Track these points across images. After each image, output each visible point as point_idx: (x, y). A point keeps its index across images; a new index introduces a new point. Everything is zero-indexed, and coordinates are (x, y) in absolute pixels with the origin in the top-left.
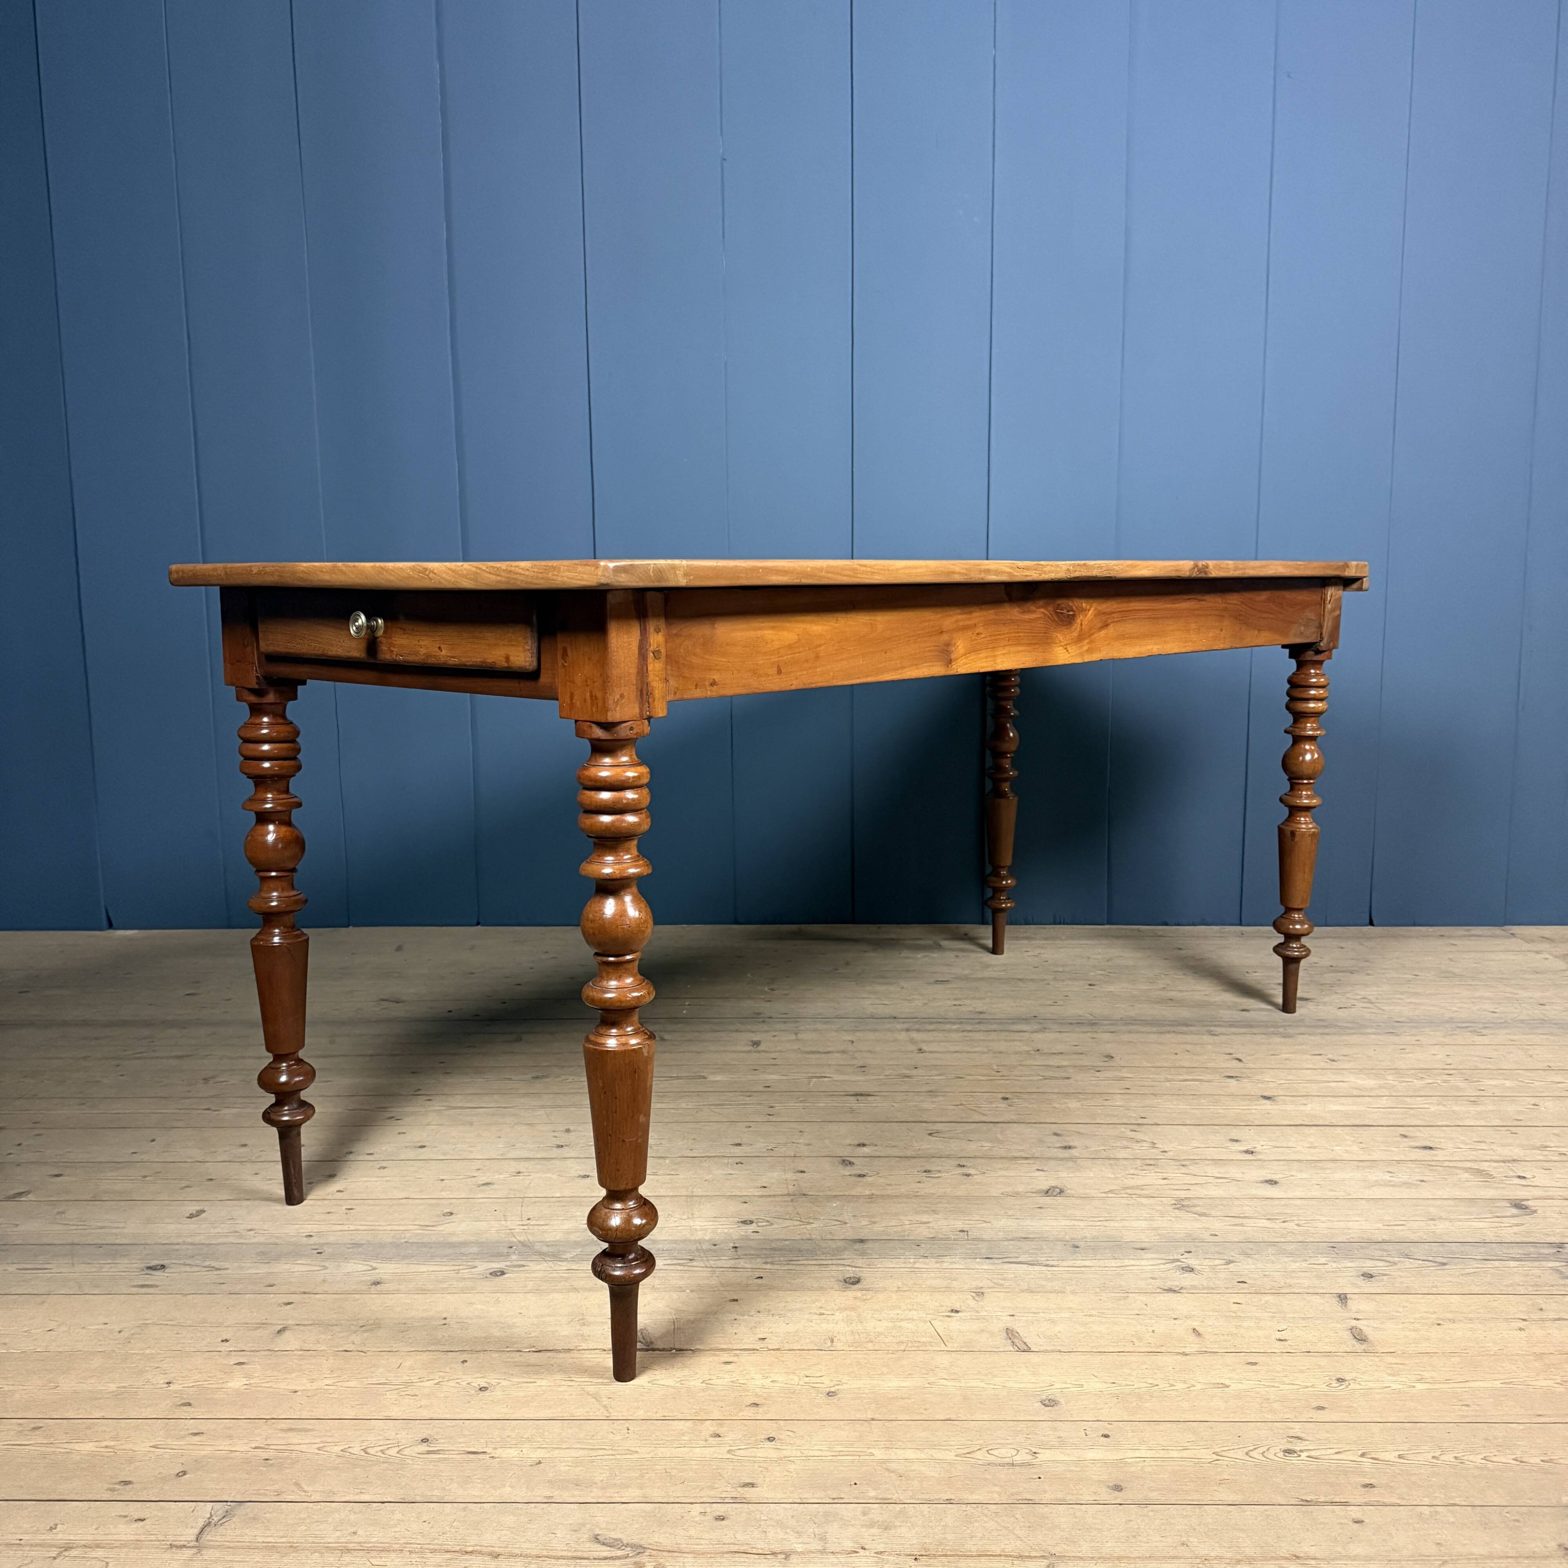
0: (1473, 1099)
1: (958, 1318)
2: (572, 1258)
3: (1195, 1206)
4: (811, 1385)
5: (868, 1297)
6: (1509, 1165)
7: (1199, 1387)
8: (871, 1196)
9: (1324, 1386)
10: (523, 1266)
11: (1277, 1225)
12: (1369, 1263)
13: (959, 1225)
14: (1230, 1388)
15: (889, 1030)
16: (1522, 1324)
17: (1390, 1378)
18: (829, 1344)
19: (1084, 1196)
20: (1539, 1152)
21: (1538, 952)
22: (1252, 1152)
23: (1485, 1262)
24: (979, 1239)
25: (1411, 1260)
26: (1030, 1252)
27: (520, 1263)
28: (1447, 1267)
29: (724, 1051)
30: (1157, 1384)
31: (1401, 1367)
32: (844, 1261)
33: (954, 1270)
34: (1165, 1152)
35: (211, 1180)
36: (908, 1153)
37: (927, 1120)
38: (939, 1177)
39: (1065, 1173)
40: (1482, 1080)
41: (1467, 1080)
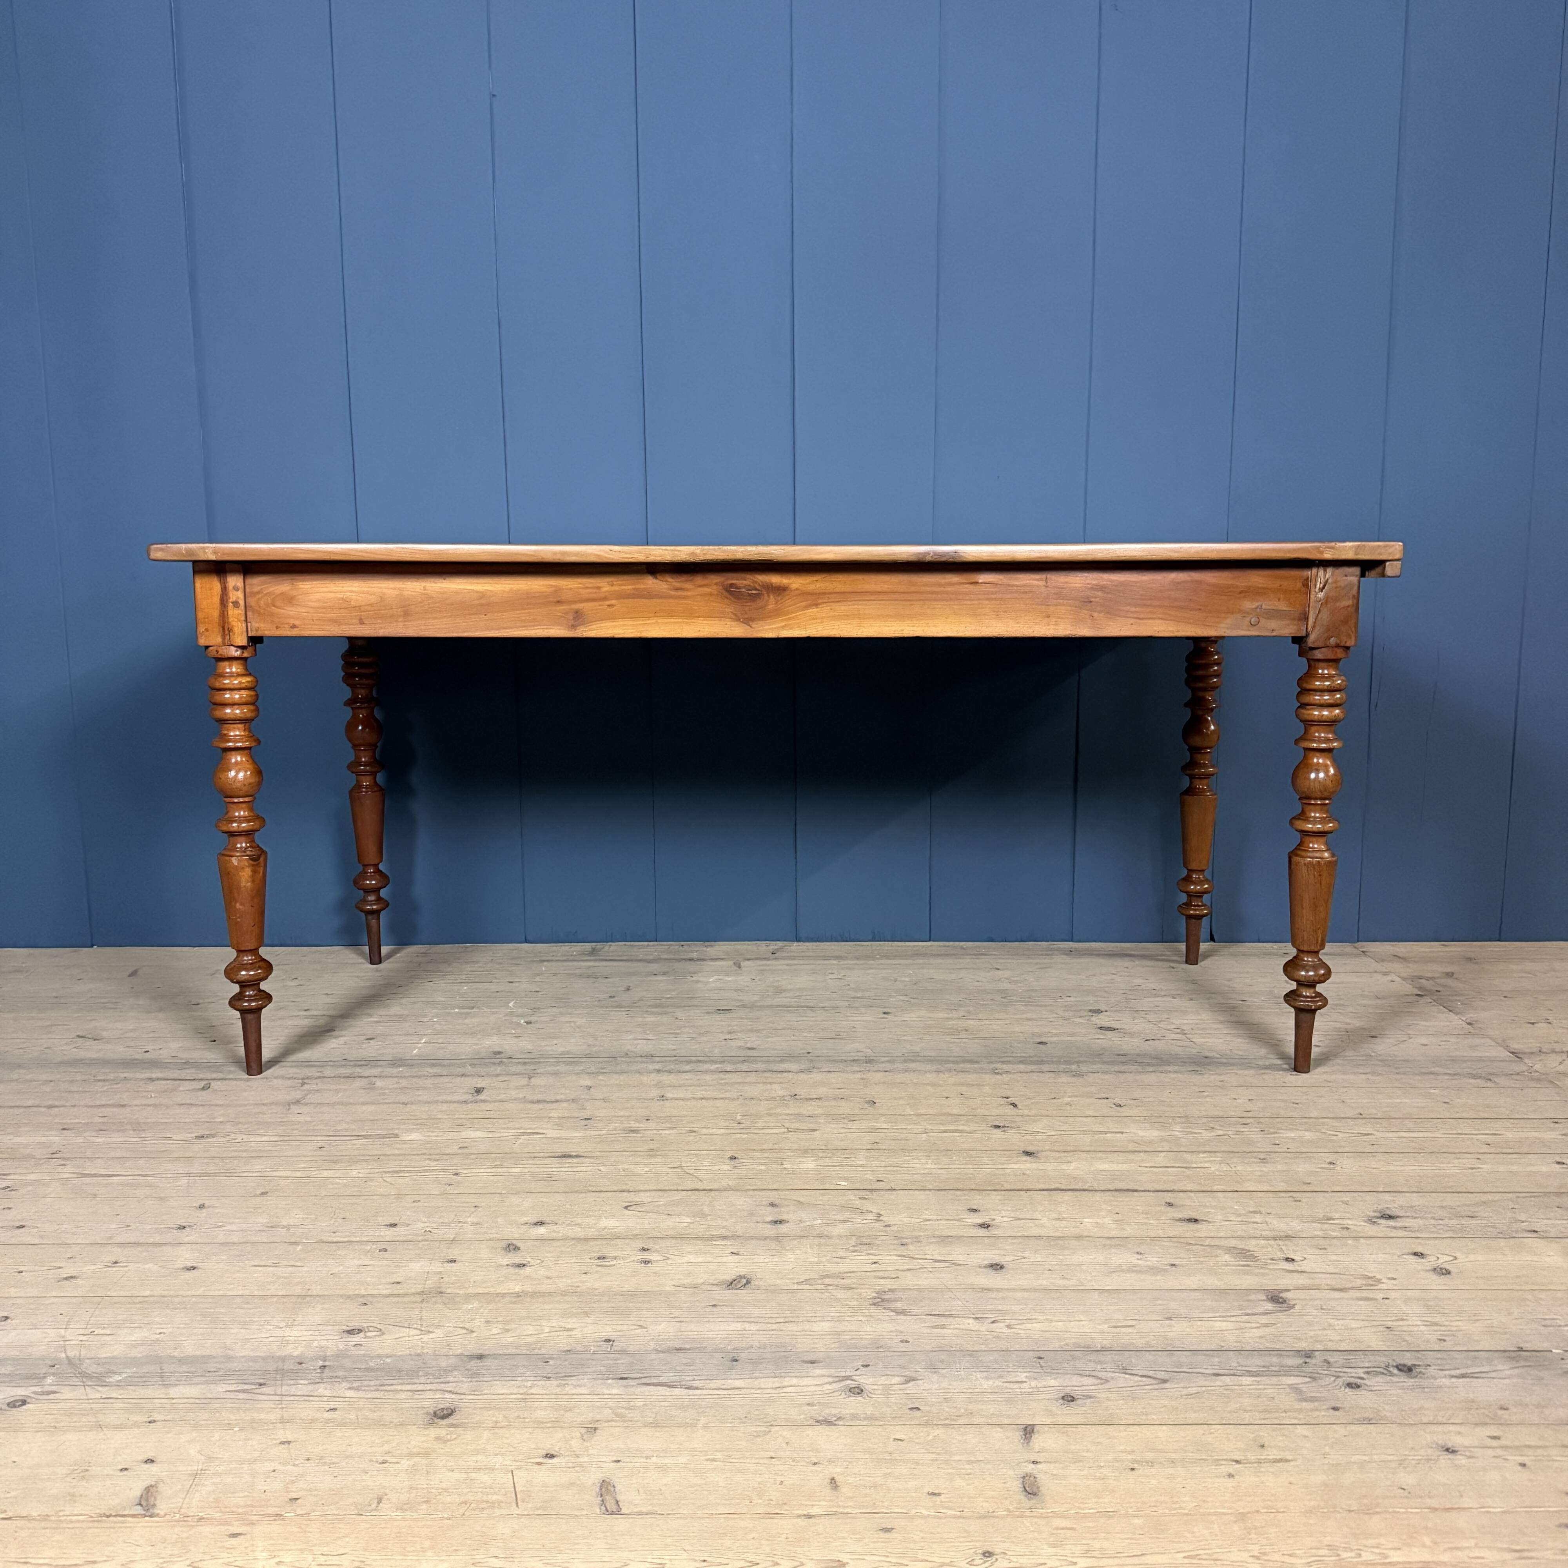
0: (1262, 1156)
1: (549, 1466)
3: (896, 1300)
5: (454, 1436)
6: (1280, 1243)
8: (520, 1294)
9: (963, 1564)
10: (54, 1392)
11: (984, 1327)
12: (1076, 1380)
13: (607, 1331)
15: (639, 1072)
16: (1233, 1468)
17: (1052, 1551)
19: (773, 1288)
20: (1319, 1225)
21: (1385, 974)
22: (989, 1226)
23: (1214, 1377)
24: (623, 1352)
25: (1127, 1376)
26: (678, 1368)
27: (54, 1388)
28: (1167, 1385)
29: (436, 1102)
30: (758, 1561)
31: (1069, 1533)
32: (447, 1385)
33: (575, 1397)
34: (889, 1226)
36: (590, 1233)
37: (631, 1189)
38: (612, 1265)
39: (762, 1257)
40: (1280, 1131)
41: (1263, 1131)
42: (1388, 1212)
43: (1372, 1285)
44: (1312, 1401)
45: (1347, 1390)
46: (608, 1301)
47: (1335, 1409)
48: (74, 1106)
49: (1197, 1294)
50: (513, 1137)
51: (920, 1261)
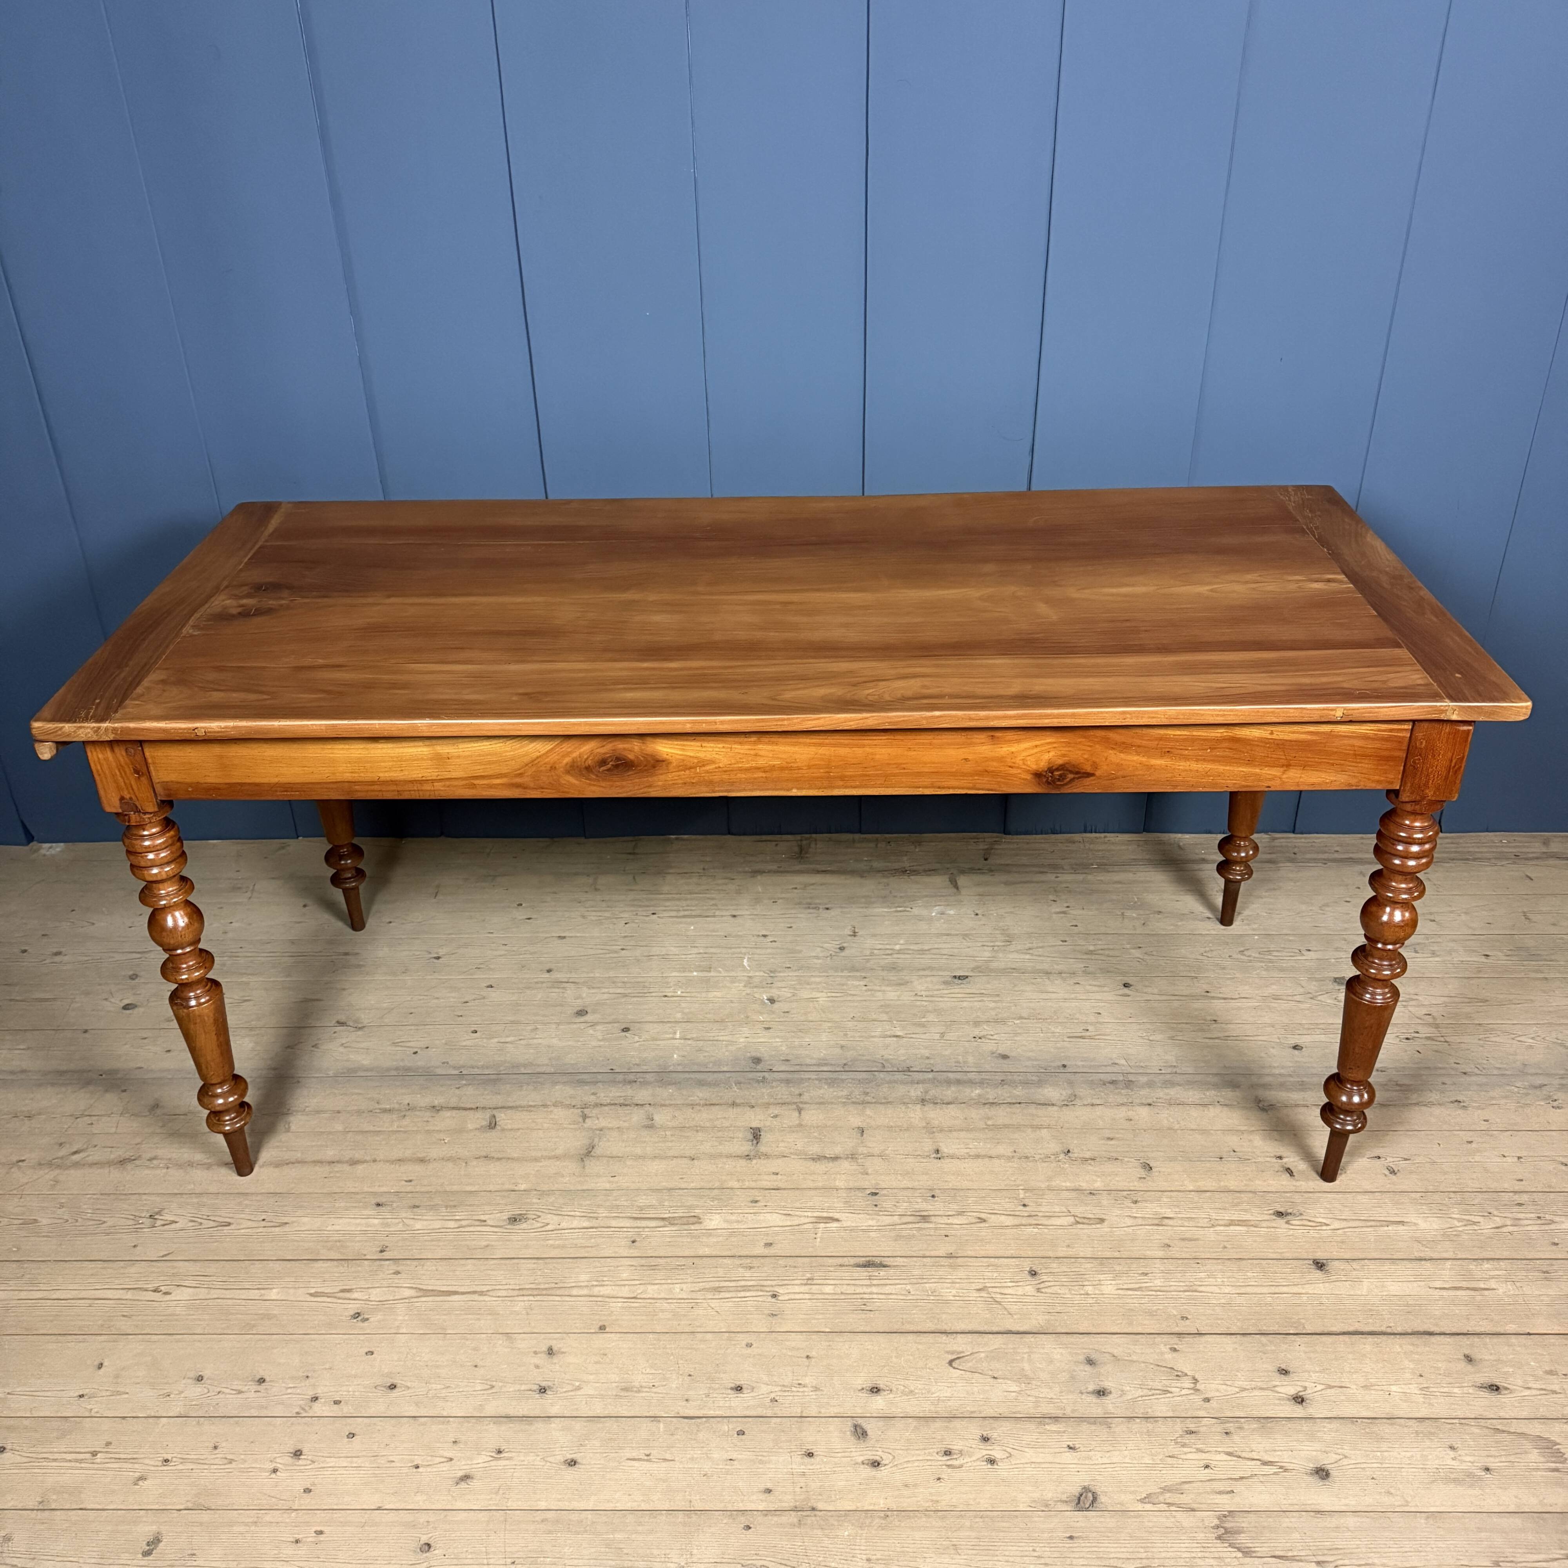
0: (1544, 1266)
3: (1239, 1531)
8: (887, 1513)
15: (902, 1101)
19: (1118, 1508)
22: (1303, 1400)
29: (720, 1155)
34: (1207, 1400)
35: (166, 1461)
36: (927, 1408)
37: (948, 1329)
38: (961, 1466)
39: (1099, 1454)
40: (1557, 1219)
41: (1539, 1218)
46: (971, 1528)
48: (375, 1161)
49: (1517, 1521)
50: (811, 1226)
51: (1249, 1463)
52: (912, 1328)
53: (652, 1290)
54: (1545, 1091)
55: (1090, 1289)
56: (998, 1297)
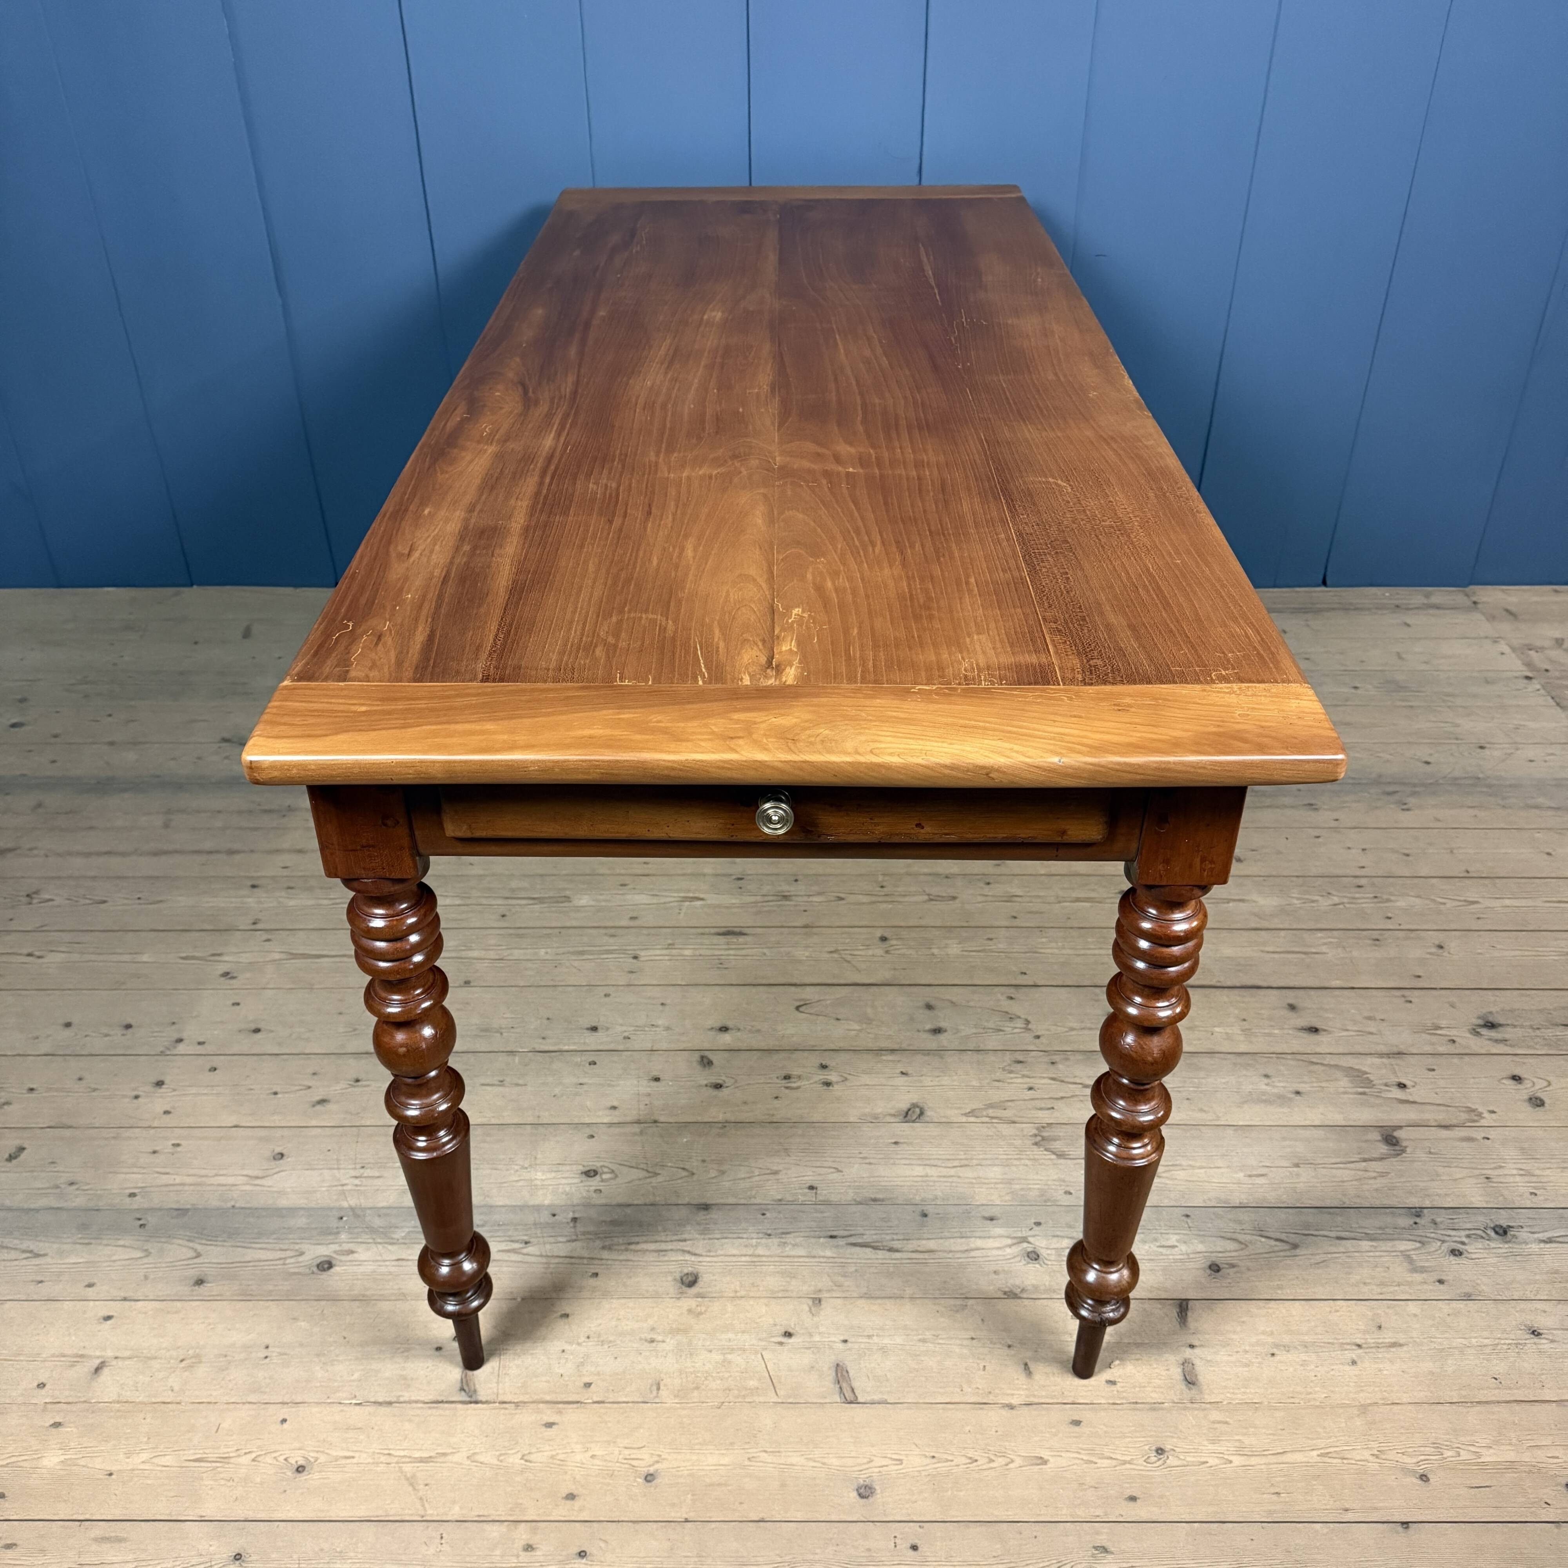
0: (1376, 935)
1: (790, 1346)
2: (403, 1238)
3: (1054, 1138)
4: (630, 1462)
5: (703, 1309)
6: (1392, 1061)
7: (1018, 1462)
8: (725, 1124)
9: (1141, 1461)
12: (1220, 1245)
13: (810, 1177)
14: (1049, 1465)
16: (1355, 1354)
17: (1210, 1447)
18: (655, 1392)
19: (944, 1120)
20: (1428, 1037)
21: (1496, 641)
23: (1338, 1241)
24: (827, 1203)
25: (1263, 1240)
26: (877, 1224)
27: (351, 1246)
28: (1298, 1251)
30: (976, 1458)
31: (1224, 1427)
32: (684, 1243)
33: (796, 1260)
34: (1038, 1037)
35: (32, 1090)
36: (771, 1043)
37: (798, 982)
38: (798, 1088)
39: (929, 1079)
40: (1393, 898)
41: (1376, 897)
42: (1491, 1019)
43: (1474, 1121)
44: (1422, 1272)
45: (1452, 1258)
46: (803, 1136)
47: (1441, 1282)
48: (252, 851)
49: (1320, 1133)
50: (676, 904)
51: (1071, 1086)
52: (764, 982)
53: (517, 954)
54: (1396, 797)
55: (936, 951)
56: (849, 958)
